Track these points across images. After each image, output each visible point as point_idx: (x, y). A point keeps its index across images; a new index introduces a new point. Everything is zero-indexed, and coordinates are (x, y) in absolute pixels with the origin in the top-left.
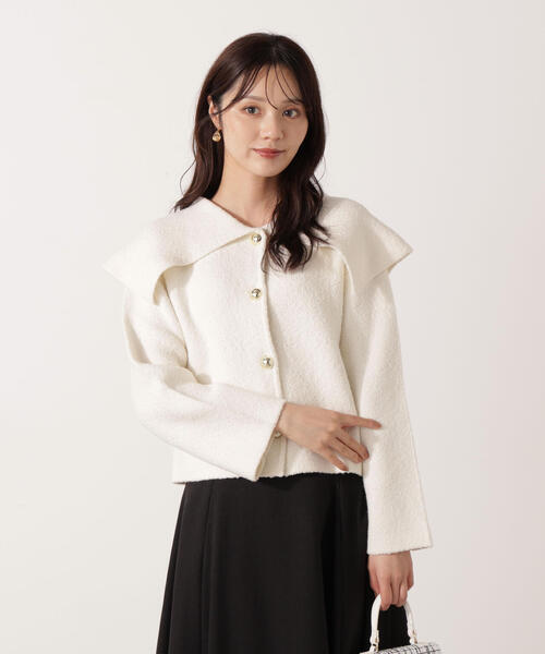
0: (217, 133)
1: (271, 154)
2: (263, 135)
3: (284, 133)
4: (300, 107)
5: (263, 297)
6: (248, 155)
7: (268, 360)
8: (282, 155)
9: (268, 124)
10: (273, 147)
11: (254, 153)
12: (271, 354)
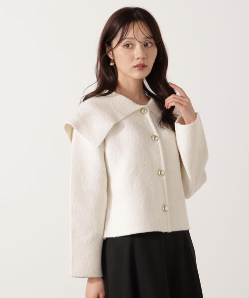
2: (136, 57)
3: (146, 55)
5: (159, 140)
6: (130, 70)
7: (161, 171)
8: (146, 68)
10: (142, 63)
12: (163, 168)
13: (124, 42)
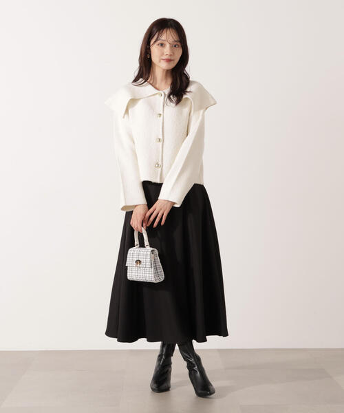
2: (165, 54)
4: (179, 44)
5: (161, 117)
8: (172, 61)
9: (167, 50)
10: (169, 58)
11: (162, 60)
12: (160, 137)
13: (159, 42)
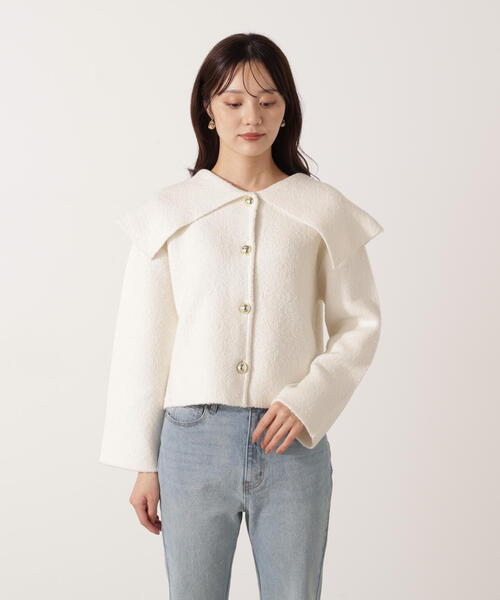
0: (212, 122)
1: (254, 137)
2: (245, 121)
3: (262, 118)
5: (251, 254)
6: (235, 140)
7: (246, 306)
8: (263, 138)
10: (254, 131)
11: (240, 138)
12: (249, 301)
